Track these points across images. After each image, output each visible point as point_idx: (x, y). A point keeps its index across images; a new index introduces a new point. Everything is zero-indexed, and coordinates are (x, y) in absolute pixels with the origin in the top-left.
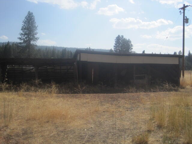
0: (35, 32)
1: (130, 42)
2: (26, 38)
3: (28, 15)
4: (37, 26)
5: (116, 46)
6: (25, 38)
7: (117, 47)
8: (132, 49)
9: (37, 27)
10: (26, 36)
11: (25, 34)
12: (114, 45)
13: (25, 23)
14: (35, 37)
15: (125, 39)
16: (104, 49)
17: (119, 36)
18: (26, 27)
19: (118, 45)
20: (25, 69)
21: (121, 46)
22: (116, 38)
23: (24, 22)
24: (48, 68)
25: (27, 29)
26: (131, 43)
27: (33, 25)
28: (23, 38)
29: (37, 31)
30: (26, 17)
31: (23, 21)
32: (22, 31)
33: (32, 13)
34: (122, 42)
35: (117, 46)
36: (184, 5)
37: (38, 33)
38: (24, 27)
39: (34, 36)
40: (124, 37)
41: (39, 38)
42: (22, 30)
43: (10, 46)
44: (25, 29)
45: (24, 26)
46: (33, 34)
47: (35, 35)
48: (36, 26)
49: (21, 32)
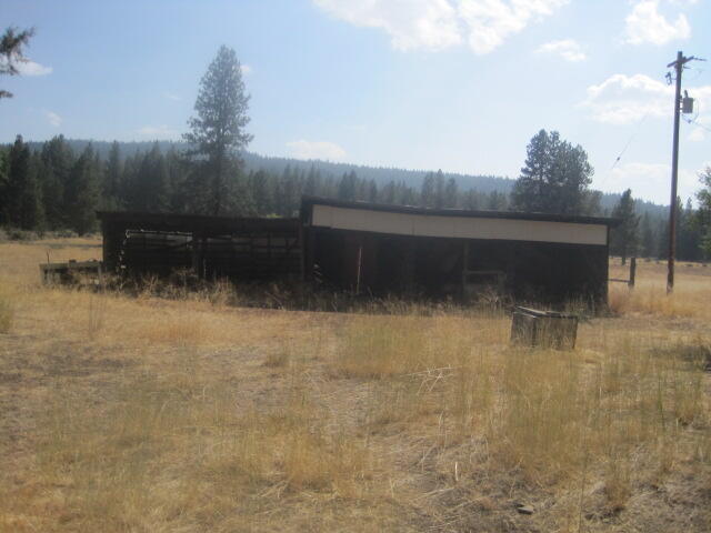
0: (242, 115)
1: (584, 155)
2: (210, 135)
3: (218, 59)
4: (249, 97)
5: (530, 169)
6: (205, 135)
7: (533, 173)
8: (589, 181)
9: (247, 99)
10: (209, 129)
11: (208, 123)
12: (525, 166)
13: (210, 86)
14: (242, 134)
15: (564, 144)
16: (504, 178)
17: (543, 133)
18: (210, 98)
19: (537, 165)
20: (173, 241)
21: (550, 171)
22: (533, 140)
23: (205, 83)
24: (235, 240)
25: (214, 106)
26: (588, 161)
27: (235, 94)
28: (200, 134)
29: (248, 113)
30: (213, 64)
31: (203, 79)
32: (197, 112)
33: (233, 53)
34: (553, 155)
35: (535, 169)
36: (680, 54)
37: (249, 119)
38: (206, 100)
39: (238, 131)
40: (562, 139)
41: (253, 137)
42: (197, 107)
43: (162, 156)
44: (208, 105)
45: (206, 94)
46: (234, 124)
47: (239, 128)
48: (246, 94)
49: (196, 115)
